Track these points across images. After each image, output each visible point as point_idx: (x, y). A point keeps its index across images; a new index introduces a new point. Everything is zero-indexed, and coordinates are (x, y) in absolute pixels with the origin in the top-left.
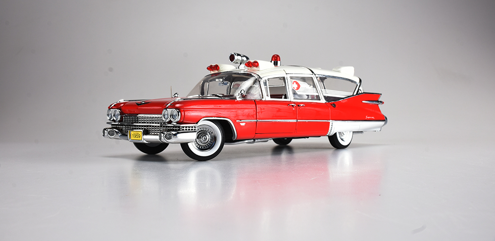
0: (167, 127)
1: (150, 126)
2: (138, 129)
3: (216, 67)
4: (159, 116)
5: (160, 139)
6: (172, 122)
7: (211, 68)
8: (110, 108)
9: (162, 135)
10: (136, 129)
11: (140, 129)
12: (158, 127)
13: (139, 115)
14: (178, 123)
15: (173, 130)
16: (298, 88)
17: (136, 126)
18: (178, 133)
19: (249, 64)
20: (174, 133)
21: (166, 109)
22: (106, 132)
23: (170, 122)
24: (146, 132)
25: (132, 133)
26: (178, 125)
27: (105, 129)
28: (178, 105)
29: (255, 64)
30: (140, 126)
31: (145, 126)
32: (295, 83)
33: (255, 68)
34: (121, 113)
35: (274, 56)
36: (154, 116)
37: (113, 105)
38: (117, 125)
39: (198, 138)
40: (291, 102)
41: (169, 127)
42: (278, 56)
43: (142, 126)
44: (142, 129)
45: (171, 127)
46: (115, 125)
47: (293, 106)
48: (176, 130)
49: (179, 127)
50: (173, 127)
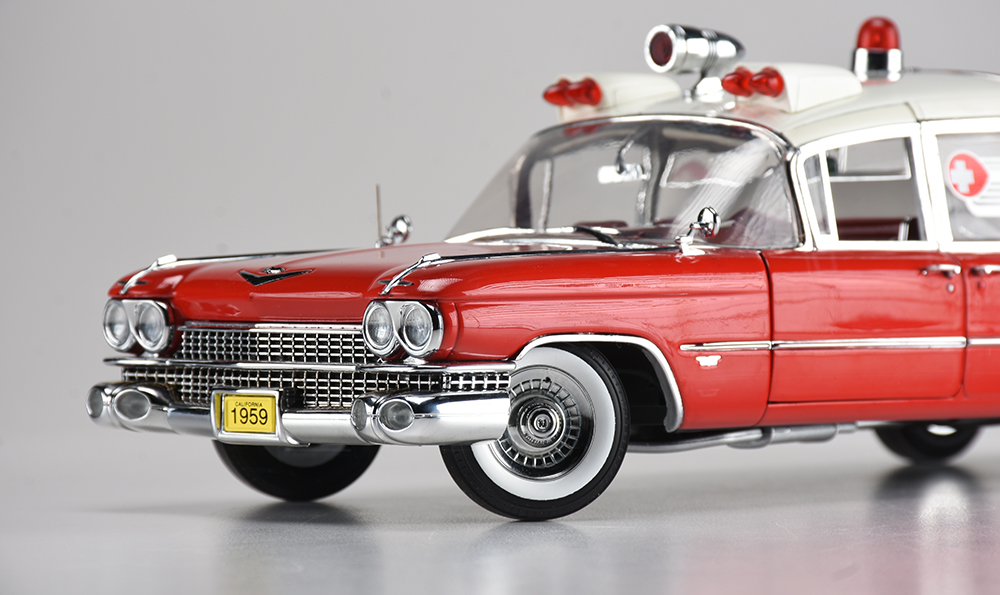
0: (383, 376)
1: (311, 374)
2: (253, 384)
3: (588, 92)
4: (349, 329)
5: (359, 426)
6: (407, 355)
7: (562, 94)
8: (117, 294)
9: (369, 409)
10: (244, 384)
11: (263, 385)
12: (347, 375)
13: (260, 328)
14: (431, 358)
15: (413, 390)
16: (976, 187)
17: (244, 373)
18: (438, 401)
19: (740, 83)
20: (418, 400)
21: (381, 300)
22: (106, 399)
23: (399, 356)
24: (294, 400)
25: (231, 402)
26: (436, 368)
27: (101, 388)
28: (431, 285)
29: (770, 83)
30: (263, 374)
31: (287, 374)
32: (960, 165)
33: (767, 101)
34: (173, 318)
35: (867, 27)
36: (325, 329)
37: (132, 283)
38: (151, 369)
39: (514, 420)
40: (938, 257)
41: (393, 376)
42: (888, 25)
43: (275, 374)
44: (274, 385)
45: (403, 375)
46: (142, 369)
47: (945, 274)
48: (424, 390)
49: (437, 377)
50: (413, 376)
